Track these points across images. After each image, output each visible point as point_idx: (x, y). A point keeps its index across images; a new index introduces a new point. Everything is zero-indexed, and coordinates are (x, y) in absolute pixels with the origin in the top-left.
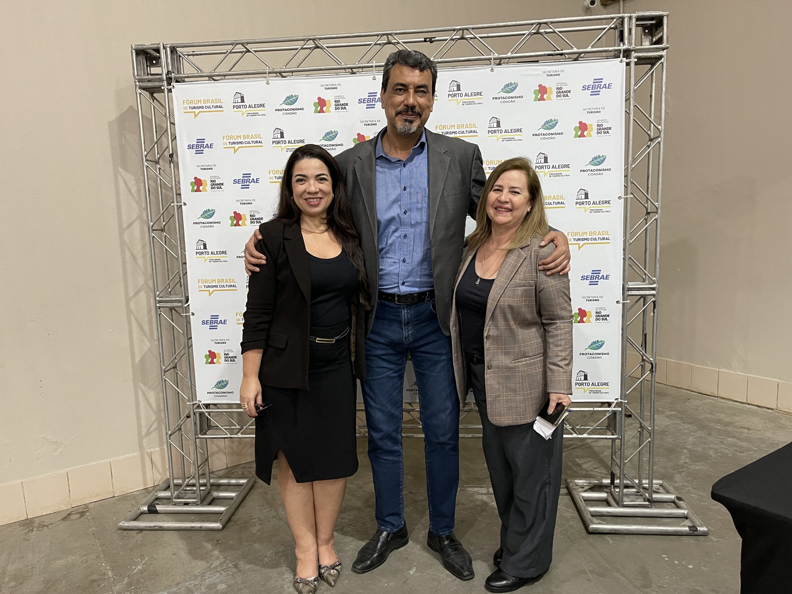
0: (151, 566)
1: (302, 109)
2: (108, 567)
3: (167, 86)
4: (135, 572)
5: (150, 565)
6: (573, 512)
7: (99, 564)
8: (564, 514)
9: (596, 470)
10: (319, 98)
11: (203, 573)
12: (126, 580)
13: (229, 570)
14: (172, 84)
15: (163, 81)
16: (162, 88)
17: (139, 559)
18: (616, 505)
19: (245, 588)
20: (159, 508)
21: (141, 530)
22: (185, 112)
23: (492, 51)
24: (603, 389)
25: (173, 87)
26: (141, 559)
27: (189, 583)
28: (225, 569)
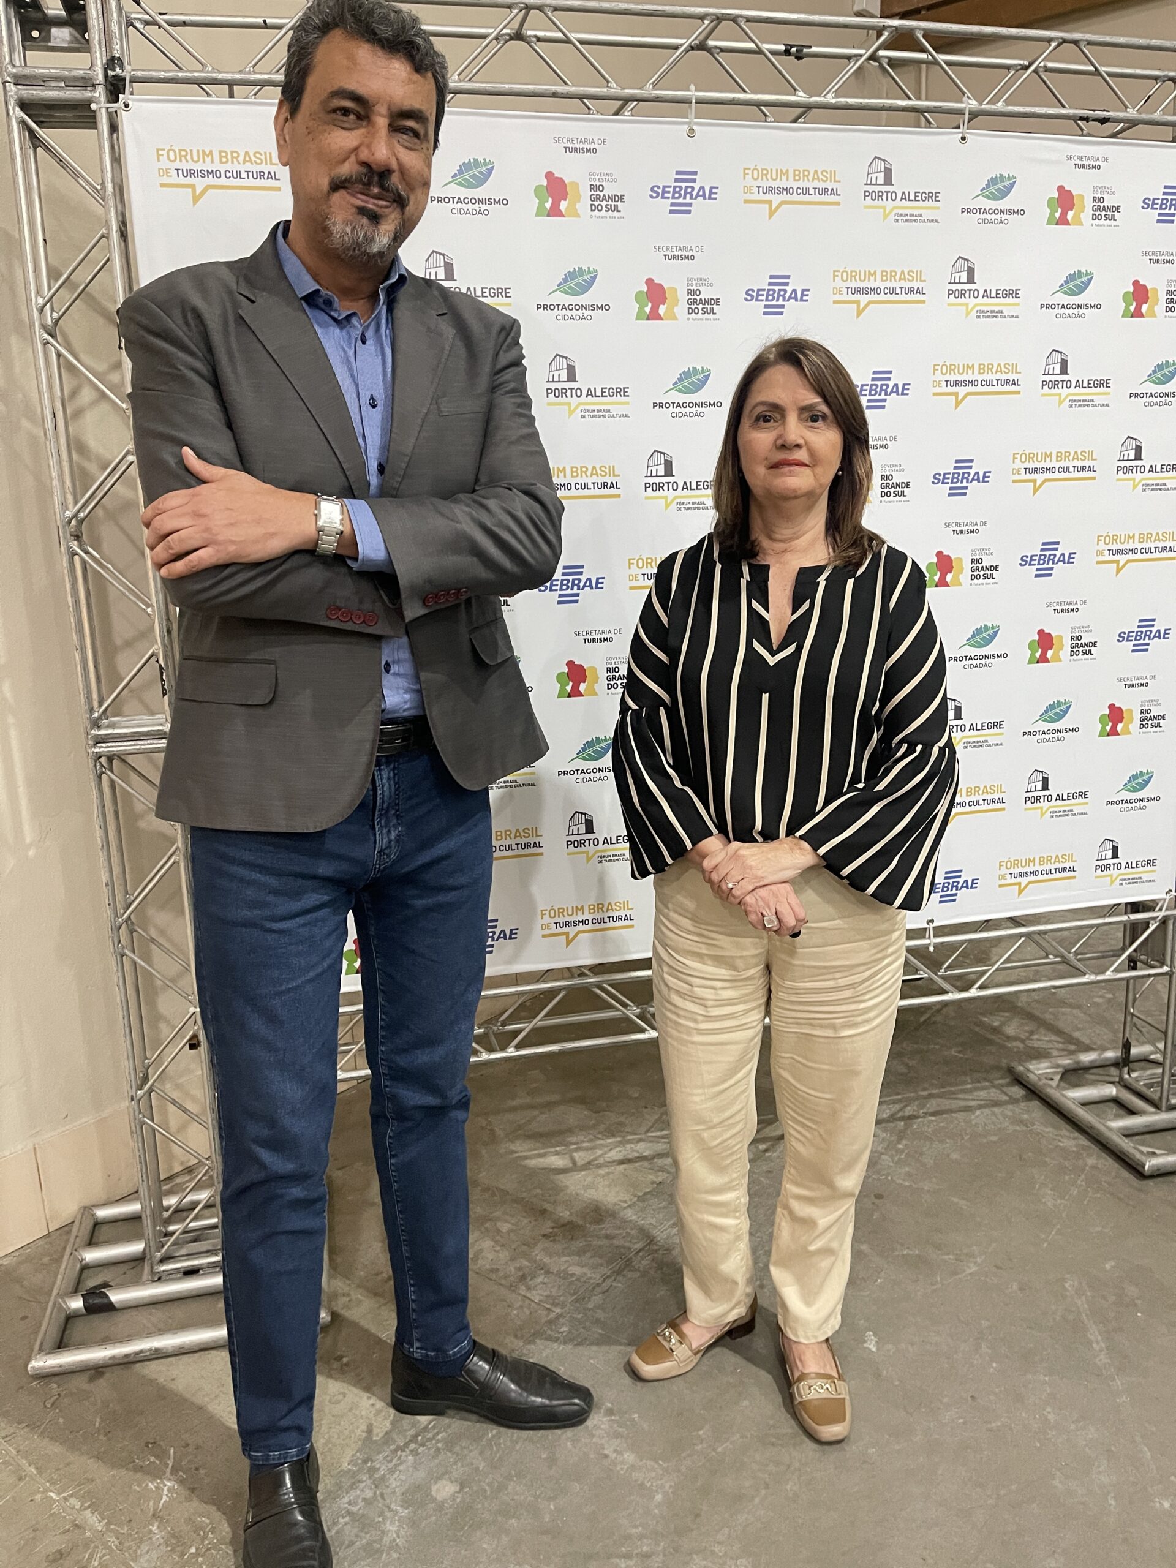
0: (202, 1472)
1: (503, 202)
2: (75, 1502)
3: (109, 102)
4: (165, 1498)
5: (197, 1469)
6: (1072, 1135)
7: (38, 1497)
8: (1061, 1144)
9: (1035, 1037)
10: (549, 175)
11: (365, 1462)
12: (154, 1529)
13: (430, 1435)
14: (121, 96)
15: (94, 86)
16: (93, 106)
17: (152, 1459)
18: (1153, 1110)
19: (509, 1478)
20: (116, 1297)
21: (96, 1371)
22: (162, 185)
23: (964, 93)
24: (1145, 873)
25: (127, 106)
26: (157, 1457)
27: (346, 1500)
28: (417, 1436)
